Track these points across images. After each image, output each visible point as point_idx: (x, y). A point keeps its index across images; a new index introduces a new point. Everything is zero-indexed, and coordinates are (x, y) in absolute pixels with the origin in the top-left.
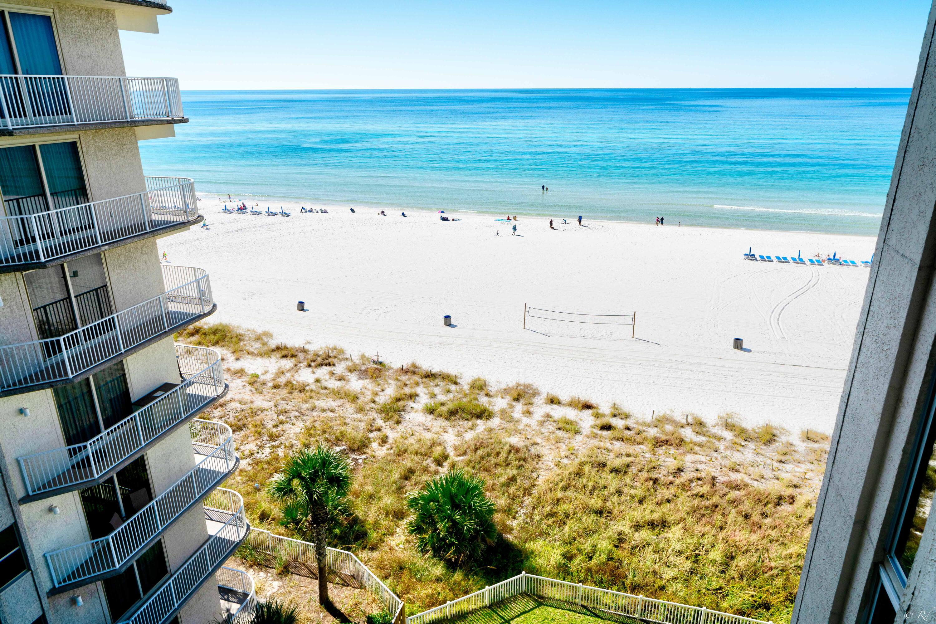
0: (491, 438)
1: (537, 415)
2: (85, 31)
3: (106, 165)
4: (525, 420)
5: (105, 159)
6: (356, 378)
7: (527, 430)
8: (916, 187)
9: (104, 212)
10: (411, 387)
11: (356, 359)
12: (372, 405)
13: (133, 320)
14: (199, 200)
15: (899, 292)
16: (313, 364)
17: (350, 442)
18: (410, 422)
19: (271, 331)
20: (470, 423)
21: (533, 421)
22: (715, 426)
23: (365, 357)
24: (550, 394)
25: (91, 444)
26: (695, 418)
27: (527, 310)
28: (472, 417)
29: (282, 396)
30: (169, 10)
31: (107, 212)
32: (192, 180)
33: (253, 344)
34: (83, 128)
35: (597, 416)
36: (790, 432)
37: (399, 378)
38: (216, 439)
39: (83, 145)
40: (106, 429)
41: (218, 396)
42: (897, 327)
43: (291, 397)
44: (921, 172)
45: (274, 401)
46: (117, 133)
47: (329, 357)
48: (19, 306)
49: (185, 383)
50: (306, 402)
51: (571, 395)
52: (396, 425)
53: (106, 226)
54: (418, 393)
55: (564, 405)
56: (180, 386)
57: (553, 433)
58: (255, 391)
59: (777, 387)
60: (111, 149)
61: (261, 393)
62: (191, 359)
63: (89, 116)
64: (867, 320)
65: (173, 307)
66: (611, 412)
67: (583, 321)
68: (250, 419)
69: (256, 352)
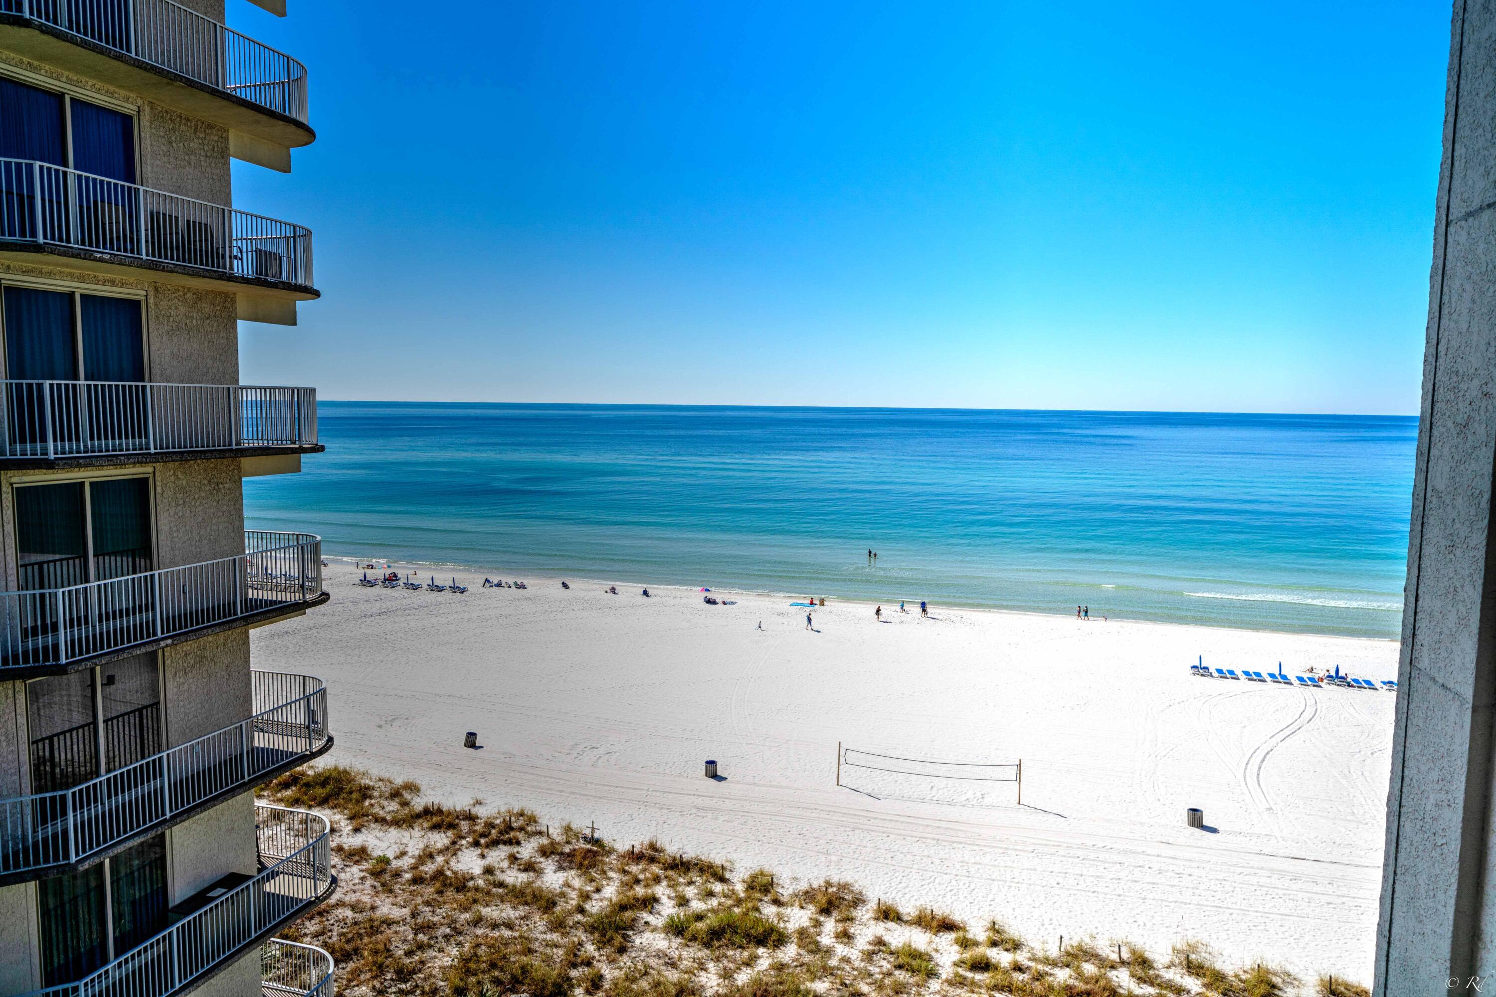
0: (781, 983)
1: (861, 941)
2: (188, 321)
3: (188, 514)
4: (841, 950)
5: (187, 504)
6: (554, 868)
7: (843, 969)
8: (1447, 579)
9: (173, 586)
10: (647, 886)
11: (556, 834)
12: (579, 917)
13: (192, 763)
14: (325, 565)
15: (1447, 747)
16: (483, 841)
17: (536, 985)
18: (642, 950)
19: (418, 782)
20: (746, 954)
21: (854, 953)
22: (1169, 967)
23: (571, 829)
24: (882, 901)
25: (86, 984)
26: (1133, 952)
27: (843, 752)
28: (749, 943)
29: (426, 898)
30: (316, 294)
31: (179, 585)
32: (319, 538)
33: (385, 803)
34: (162, 458)
35: (965, 944)
36: (1300, 981)
37: (626, 868)
38: (304, 976)
39: (158, 483)
40: (117, 956)
41: (317, 898)
42: (1453, 805)
43: (440, 899)
44: (1451, 556)
45: (412, 907)
46: (212, 465)
47: (512, 829)
48: (11, 737)
49: (264, 874)
50: (466, 909)
51: (918, 904)
52: (618, 955)
53: (173, 608)
54: (657, 896)
55: (906, 922)
56: (255, 879)
57: (890, 974)
58: (380, 889)
59: (1269, 897)
60: (200, 489)
61: (391, 891)
62: (279, 829)
63: (173, 441)
64: (1401, 792)
65: (260, 740)
66: (989, 938)
67: (935, 773)
68: (366, 940)
69: (389, 818)
